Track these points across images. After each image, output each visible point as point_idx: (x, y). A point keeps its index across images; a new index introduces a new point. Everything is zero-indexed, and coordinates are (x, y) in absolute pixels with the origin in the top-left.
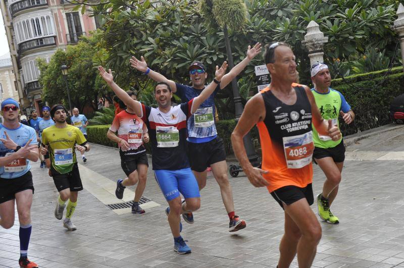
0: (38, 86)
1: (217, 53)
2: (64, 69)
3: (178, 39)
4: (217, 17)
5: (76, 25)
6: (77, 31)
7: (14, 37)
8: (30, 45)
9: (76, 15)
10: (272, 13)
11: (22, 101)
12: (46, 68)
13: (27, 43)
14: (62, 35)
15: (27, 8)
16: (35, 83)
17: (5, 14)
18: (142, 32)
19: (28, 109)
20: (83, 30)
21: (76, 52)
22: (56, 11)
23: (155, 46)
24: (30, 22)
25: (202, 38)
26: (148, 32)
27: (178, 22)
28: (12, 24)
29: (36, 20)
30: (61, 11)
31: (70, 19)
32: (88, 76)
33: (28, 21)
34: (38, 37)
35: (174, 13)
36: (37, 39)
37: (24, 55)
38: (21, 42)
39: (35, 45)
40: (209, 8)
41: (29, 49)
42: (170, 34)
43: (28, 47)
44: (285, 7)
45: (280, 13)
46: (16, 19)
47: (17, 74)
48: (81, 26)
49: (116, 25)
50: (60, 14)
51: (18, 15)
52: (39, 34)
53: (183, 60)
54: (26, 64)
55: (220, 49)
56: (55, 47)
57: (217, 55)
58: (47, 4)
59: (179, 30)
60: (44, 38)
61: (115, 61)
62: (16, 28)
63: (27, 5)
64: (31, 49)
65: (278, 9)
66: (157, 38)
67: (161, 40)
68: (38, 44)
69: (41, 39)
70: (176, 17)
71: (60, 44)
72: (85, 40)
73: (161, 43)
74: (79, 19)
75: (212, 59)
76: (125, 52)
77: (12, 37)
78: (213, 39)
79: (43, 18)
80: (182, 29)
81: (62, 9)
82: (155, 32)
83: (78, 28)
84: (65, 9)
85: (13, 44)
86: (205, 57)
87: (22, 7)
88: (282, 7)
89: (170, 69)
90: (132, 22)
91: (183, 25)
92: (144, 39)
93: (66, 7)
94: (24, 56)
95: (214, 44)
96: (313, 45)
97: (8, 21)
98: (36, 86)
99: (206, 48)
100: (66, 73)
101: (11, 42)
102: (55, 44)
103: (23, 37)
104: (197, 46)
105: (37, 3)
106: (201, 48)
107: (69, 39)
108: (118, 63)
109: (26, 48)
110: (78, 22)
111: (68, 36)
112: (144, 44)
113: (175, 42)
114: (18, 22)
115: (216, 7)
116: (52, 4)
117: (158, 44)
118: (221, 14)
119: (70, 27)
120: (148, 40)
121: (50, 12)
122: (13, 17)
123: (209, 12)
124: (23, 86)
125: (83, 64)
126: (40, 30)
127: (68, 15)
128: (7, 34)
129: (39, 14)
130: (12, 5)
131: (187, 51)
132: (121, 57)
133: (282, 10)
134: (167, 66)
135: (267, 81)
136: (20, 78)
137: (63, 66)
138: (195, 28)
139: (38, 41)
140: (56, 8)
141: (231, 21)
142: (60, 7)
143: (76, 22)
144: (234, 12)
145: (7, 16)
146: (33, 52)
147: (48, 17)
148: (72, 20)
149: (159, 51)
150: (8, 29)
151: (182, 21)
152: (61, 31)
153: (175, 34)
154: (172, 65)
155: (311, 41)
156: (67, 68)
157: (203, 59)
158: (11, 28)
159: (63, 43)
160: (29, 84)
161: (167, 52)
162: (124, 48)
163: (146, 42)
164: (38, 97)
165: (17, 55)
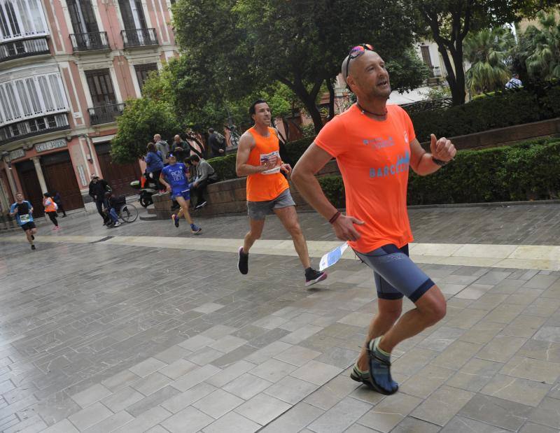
0: (16, 132)
5: (87, 20)
6: (89, 29)
14: (60, 36)
16: (10, 128)
20: (101, 29)
29: (6, 5)
31: (75, 9)
34: (12, 38)
36: (10, 43)
39: (7, 54)
48: (95, 22)
52: (14, 33)
56: (49, 58)
60: (25, 40)
68: (13, 52)
69: (19, 43)
71: (57, 52)
79: (20, 3)
83: (92, 26)
98: (12, 134)
102: (49, 52)
107: (75, 45)
110: (91, 15)
111: (73, 38)
119: (76, 24)
126: (17, 25)
139: (12, 46)
143: (86, 16)
148: (80, 11)
152: (59, 29)
159: (64, 51)
164: (18, 155)
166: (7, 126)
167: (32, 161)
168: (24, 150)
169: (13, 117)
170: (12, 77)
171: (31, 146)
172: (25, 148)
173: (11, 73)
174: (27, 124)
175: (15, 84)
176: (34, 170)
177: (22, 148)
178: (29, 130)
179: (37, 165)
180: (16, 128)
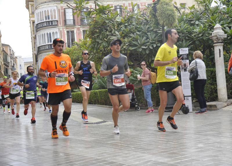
1: (156, 43)
3: (133, 34)
4: (159, 18)
5: (72, 38)
6: (72, 42)
7: (36, 43)
8: (44, 48)
9: (73, 32)
10: (192, 22)
13: (43, 47)
15: (45, 26)
17: (32, 30)
18: (112, 28)
20: (76, 41)
21: (70, 51)
22: (61, 29)
23: (119, 36)
24: (46, 35)
25: (148, 34)
26: (116, 28)
27: (134, 24)
28: (35, 35)
29: (49, 34)
30: (64, 29)
31: (69, 34)
33: (45, 34)
34: (49, 43)
35: (132, 19)
36: (49, 45)
37: (40, 53)
38: (40, 46)
39: (47, 48)
40: (154, 13)
41: (44, 50)
42: (129, 30)
43: (43, 49)
44: (200, 19)
45: (197, 23)
46: (38, 32)
47: (35, 65)
48: (74, 39)
49: (97, 23)
50: (64, 31)
51: (40, 30)
53: (135, 45)
54: (40, 59)
55: (158, 40)
57: (156, 44)
58: (57, 25)
59: (134, 28)
61: (95, 45)
62: (37, 38)
63: (45, 25)
64: (45, 50)
65: (196, 20)
66: (121, 32)
67: (123, 33)
68: (49, 47)
69: (51, 45)
70: (133, 21)
72: (77, 44)
73: (123, 35)
74: (74, 35)
75: (153, 46)
76: (101, 40)
77: (35, 43)
78: (154, 35)
79: (53, 33)
80: (136, 28)
81: (65, 28)
82: (120, 29)
83: (73, 40)
84: (67, 28)
85: (35, 47)
86: (149, 45)
87: (42, 26)
88: (198, 19)
89: (127, 50)
90: (107, 22)
91: (137, 26)
92: (113, 32)
93: (67, 27)
95: (155, 37)
96: (217, 38)
97: (34, 34)
99: (149, 40)
101: (34, 46)
103: (41, 43)
104: (145, 38)
105: (51, 24)
106: (146, 39)
107: (67, 46)
108: (96, 46)
109: (42, 49)
110: (73, 36)
111: (67, 44)
112: (112, 35)
113: (132, 35)
114: (39, 34)
115: (158, 11)
116: (59, 25)
117: (121, 35)
118: (161, 16)
119: (68, 39)
120: (115, 33)
121: (58, 30)
122: (37, 31)
123: (154, 16)
126: (51, 40)
127: (68, 32)
128: (32, 42)
129: (51, 30)
130: (37, 24)
131: (138, 40)
132: (98, 42)
133: (198, 21)
134: (125, 48)
135: (186, 58)
136: (36, 67)
138: (144, 28)
139: (49, 46)
140: (62, 27)
141: (167, 21)
142: (64, 27)
143: (72, 36)
144: (170, 15)
145: (33, 31)
146: (46, 52)
147: (56, 33)
148: (70, 35)
149: (122, 39)
150: (33, 38)
151: (137, 23)
153: (132, 30)
154: (128, 48)
155: (216, 36)
157: (148, 46)
158: (35, 38)
161: (126, 40)
162: (101, 37)
163: (114, 34)
165: (36, 54)
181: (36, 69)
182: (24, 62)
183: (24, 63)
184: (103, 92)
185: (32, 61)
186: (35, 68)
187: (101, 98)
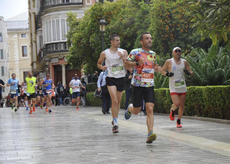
0: (57, 48)
2: (102, 24)
8: (54, 1)
11: (35, 65)
12: (77, 24)
16: (54, 45)
19: (42, 73)
32: (126, 36)
37: (46, 12)
41: (53, 6)
43: (52, 3)
47: (33, 34)
54: (47, 22)
56: (82, 7)
64: (56, 6)
71: (87, 4)
85: (34, 0)
94: (46, 14)
98: (55, 49)
100: (104, 30)
102: (82, 4)
109: (50, 4)
124: (39, 49)
125: (124, 21)
136: (36, 38)
137: (101, 21)
146: (57, 10)
156: (106, 24)
159: (91, 3)
160: (47, 45)
164: (55, 61)
165: (37, 13)
166: (53, 44)
167: (61, 66)
168: (59, 59)
169: (56, 40)
170: (60, 16)
171: (62, 57)
172: (59, 58)
173: (60, 14)
174: (62, 45)
175: (61, 20)
176: (61, 72)
177: (58, 57)
178: (62, 48)
179: (64, 69)
180: (57, 46)
181: (36, 42)
182: (6, 28)
183: (8, 30)
184: (221, 92)
185: (27, 26)
186: (34, 41)
187: (212, 104)
